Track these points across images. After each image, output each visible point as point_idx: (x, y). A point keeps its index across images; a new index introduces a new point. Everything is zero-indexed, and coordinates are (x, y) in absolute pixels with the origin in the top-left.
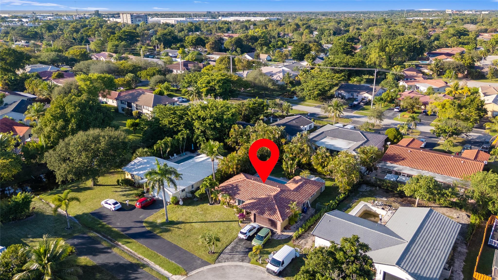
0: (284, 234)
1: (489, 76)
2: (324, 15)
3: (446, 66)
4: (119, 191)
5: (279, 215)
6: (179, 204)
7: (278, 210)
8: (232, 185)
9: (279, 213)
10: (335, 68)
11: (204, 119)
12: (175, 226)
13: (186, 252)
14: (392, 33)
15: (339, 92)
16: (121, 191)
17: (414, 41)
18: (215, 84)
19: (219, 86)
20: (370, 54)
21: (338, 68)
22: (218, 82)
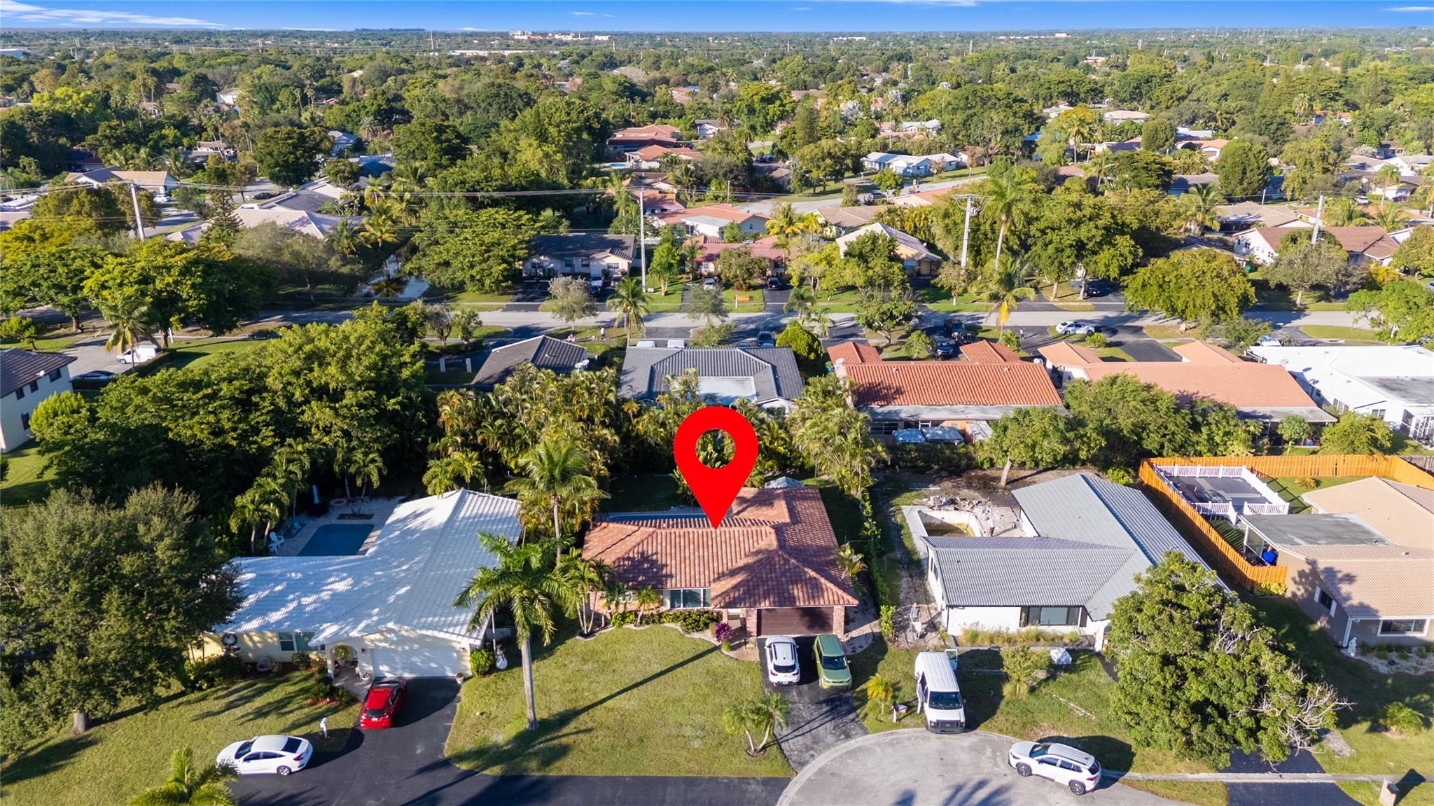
0: (854, 634)
1: (794, 184)
2: (178, 41)
3: (709, 171)
4: (216, 709)
5: (835, 589)
6: (499, 670)
7: (823, 580)
8: (629, 559)
9: (830, 585)
10: (479, 195)
11: (337, 396)
12: (565, 730)
13: (690, 782)
14: (502, 93)
15: (535, 260)
16: (230, 706)
17: (582, 112)
18: (176, 283)
19: (193, 286)
20: (517, 151)
21: (488, 195)
22: (185, 271)
